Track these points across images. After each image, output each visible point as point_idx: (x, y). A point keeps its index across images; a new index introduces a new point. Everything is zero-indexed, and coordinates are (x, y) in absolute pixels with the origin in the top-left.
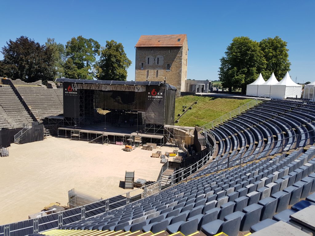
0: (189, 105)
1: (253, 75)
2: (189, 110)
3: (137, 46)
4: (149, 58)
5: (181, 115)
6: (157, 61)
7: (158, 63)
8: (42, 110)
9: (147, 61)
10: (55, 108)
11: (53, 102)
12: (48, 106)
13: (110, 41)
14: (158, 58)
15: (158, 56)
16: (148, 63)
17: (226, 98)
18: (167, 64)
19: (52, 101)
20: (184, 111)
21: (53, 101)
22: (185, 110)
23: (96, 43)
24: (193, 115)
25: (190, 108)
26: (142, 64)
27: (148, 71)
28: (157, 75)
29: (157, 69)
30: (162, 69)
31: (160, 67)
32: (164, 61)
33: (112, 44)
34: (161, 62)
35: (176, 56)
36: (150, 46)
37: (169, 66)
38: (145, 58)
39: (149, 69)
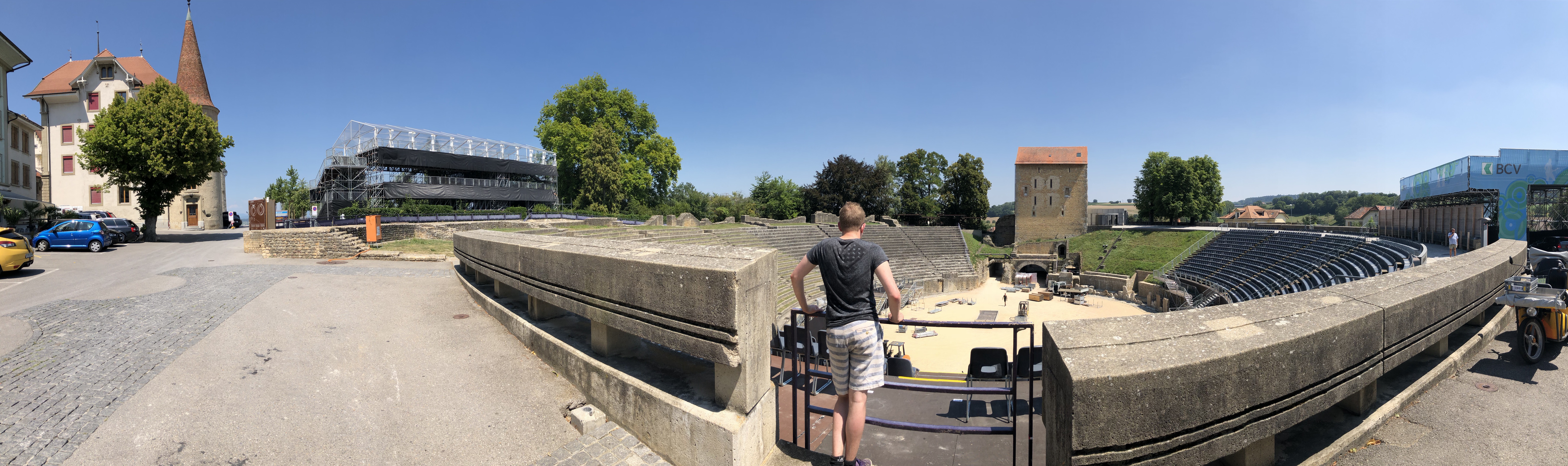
0: (1109, 243)
1: (1190, 201)
2: (1113, 250)
3: (1018, 163)
4: (1036, 180)
5: (1103, 257)
6: (1049, 184)
7: (1051, 187)
9: (1033, 185)
13: (963, 154)
14: (1051, 181)
15: (1051, 178)
16: (1035, 187)
17: (1162, 230)
18: (1065, 187)
20: (1105, 251)
22: (1107, 250)
23: (942, 157)
24: (1124, 256)
25: (1115, 248)
26: (1026, 188)
27: (1035, 197)
28: (1051, 204)
29: (1050, 195)
30: (1058, 195)
31: (1054, 192)
32: (1060, 183)
33: (967, 160)
34: (1056, 186)
35: (1077, 176)
36: (1038, 163)
37: (1068, 191)
38: (1029, 179)
39: (1037, 195)
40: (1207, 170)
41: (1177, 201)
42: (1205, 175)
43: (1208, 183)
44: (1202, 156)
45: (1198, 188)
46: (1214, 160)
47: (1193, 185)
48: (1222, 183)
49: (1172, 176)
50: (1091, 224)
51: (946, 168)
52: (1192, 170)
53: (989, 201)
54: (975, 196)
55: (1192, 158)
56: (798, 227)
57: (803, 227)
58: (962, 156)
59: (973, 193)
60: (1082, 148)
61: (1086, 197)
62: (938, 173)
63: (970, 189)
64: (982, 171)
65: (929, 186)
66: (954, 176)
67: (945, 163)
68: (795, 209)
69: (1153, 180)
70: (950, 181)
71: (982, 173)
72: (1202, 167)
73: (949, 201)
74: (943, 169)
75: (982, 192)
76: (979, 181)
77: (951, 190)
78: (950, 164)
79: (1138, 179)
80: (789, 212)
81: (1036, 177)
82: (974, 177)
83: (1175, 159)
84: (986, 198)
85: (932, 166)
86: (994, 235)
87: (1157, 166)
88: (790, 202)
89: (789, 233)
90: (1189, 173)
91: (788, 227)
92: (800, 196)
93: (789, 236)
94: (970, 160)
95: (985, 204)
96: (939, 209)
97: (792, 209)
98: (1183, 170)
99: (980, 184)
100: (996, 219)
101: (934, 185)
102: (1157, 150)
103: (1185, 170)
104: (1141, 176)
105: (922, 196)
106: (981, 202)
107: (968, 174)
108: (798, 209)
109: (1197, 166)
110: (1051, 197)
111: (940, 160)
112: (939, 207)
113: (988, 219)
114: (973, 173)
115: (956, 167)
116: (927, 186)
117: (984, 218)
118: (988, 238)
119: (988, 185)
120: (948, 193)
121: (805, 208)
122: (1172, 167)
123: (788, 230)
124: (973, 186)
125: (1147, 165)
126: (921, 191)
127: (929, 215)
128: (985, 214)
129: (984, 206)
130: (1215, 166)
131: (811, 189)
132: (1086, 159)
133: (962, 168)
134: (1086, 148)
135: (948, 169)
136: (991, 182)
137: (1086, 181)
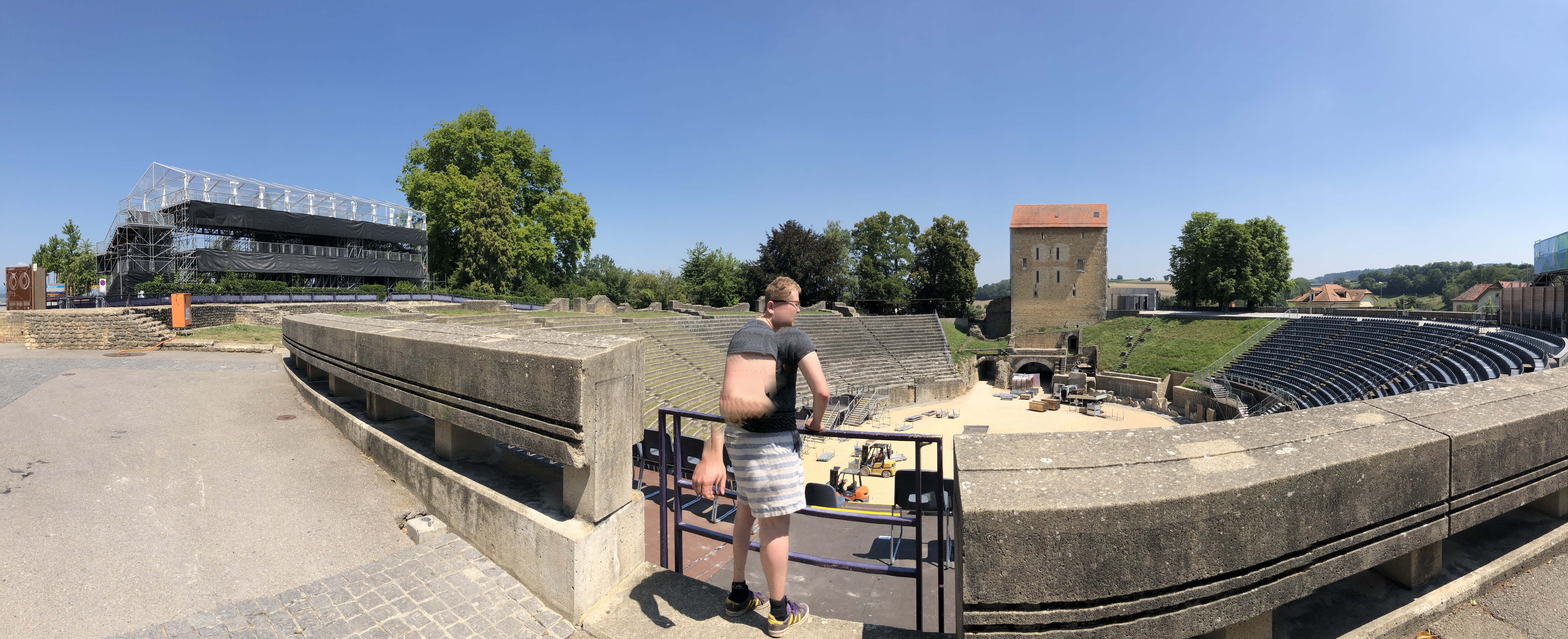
0: (1134, 334)
1: (1247, 279)
2: (1139, 343)
3: (1013, 226)
4: (1038, 249)
5: (1127, 353)
6: (1056, 254)
7: (1058, 258)
8: (857, 360)
9: (1034, 256)
10: (875, 354)
11: (868, 344)
12: (862, 351)
13: (940, 217)
14: (1058, 249)
15: (1058, 245)
16: (1038, 258)
17: (1208, 318)
18: (1078, 258)
19: (864, 340)
20: (1129, 345)
21: (867, 340)
22: (1132, 343)
23: (911, 222)
24: (1155, 351)
25: (1142, 340)
26: (1025, 260)
27: (1038, 272)
28: (1058, 281)
29: (1058, 269)
30: (1067, 269)
31: (1062, 264)
32: (1070, 253)
33: (945, 224)
34: (1065, 256)
35: (1094, 244)
36: (1040, 226)
37: (1081, 264)
38: (1029, 248)
39: (1040, 269)
40: (1271, 237)
41: (1228, 278)
42: (1267, 243)
43: (1271, 255)
44: (1263, 217)
45: (1258, 261)
46: (1280, 221)
47: (1250, 257)
48: (1291, 253)
49: (1221, 245)
50: (1112, 308)
51: (917, 236)
52: (1250, 237)
53: (977, 279)
54: (957, 273)
55: (1250, 221)
56: (738, 317)
57: (745, 317)
58: (938, 220)
59: (955, 268)
60: (1100, 205)
61: (1105, 272)
62: (907, 244)
63: (951, 263)
64: (967, 239)
65: (896, 262)
66: (929, 246)
67: (915, 229)
68: (736, 292)
69: (1197, 250)
70: (922, 254)
71: (966, 242)
72: (1263, 232)
73: (922, 280)
74: (914, 237)
75: (967, 267)
76: (962, 253)
77: (924, 266)
78: (923, 230)
79: (1174, 249)
80: (729, 297)
81: (1038, 246)
82: (955, 246)
83: (1227, 222)
84: (973, 274)
85: (899, 235)
86: (983, 325)
87: (1202, 231)
88: (730, 284)
89: (728, 324)
90: (1246, 240)
91: (728, 317)
92: (742, 276)
93: (727, 328)
94: (949, 224)
95: (971, 283)
96: (910, 291)
97: (733, 293)
98: (1237, 237)
99: (964, 257)
100: (987, 302)
101: (902, 259)
102: (1202, 209)
103: (1240, 237)
104: (1179, 245)
105: (887, 274)
106: (967, 280)
107: (947, 243)
108: (739, 293)
109: (1257, 231)
110: (1058, 272)
111: (909, 225)
112: (910, 288)
113: (976, 303)
114: (954, 242)
115: (930, 234)
116: (893, 262)
117: (971, 302)
118: (976, 329)
119: (976, 258)
120: (921, 269)
121: (748, 292)
122: (1223, 233)
123: (727, 321)
124: (953, 259)
125: (1189, 230)
126: (886, 269)
127: (897, 300)
128: (972, 296)
129: (970, 285)
130: (1280, 231)
131: (755, 267)
132: (1106, 221)
133: (939, 236)
134: (1105, 206)
135: (920, 238)
136: (980, 254)
137: (1105, 250)
